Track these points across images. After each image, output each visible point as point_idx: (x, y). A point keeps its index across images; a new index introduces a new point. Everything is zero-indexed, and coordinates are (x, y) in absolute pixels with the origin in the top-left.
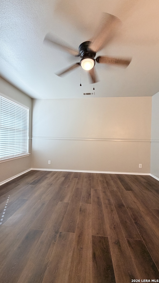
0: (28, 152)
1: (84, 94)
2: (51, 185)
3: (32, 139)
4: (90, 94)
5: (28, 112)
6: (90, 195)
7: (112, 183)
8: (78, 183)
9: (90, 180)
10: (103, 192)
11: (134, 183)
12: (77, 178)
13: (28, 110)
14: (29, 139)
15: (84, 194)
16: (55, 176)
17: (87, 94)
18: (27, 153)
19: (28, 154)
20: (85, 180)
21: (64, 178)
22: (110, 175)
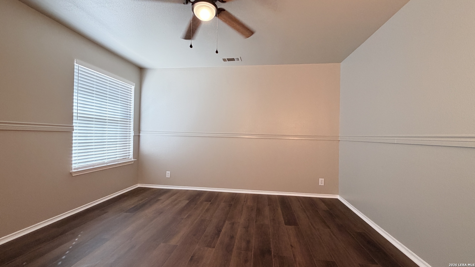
0: (131, 156)
1: (224, 60)
2: (160, 212)
3: (140, 135)
4: (233, 60)
5: (133, 90)
6: (220, 231)
7: (267, 211)
8: (207, 210)
9: (230, 205)
10: (244, 227)
11: (305, 212)
12: (210, 201)
13: (133, 87)
14: (133, 134)
15: (210, 229)
16: (174, 197)
17: (229, 60)
18: (131, 159)
19: (133, 160)
20: (222, 204)
21: (187, 201)
22: (269, 197)
